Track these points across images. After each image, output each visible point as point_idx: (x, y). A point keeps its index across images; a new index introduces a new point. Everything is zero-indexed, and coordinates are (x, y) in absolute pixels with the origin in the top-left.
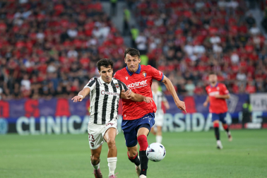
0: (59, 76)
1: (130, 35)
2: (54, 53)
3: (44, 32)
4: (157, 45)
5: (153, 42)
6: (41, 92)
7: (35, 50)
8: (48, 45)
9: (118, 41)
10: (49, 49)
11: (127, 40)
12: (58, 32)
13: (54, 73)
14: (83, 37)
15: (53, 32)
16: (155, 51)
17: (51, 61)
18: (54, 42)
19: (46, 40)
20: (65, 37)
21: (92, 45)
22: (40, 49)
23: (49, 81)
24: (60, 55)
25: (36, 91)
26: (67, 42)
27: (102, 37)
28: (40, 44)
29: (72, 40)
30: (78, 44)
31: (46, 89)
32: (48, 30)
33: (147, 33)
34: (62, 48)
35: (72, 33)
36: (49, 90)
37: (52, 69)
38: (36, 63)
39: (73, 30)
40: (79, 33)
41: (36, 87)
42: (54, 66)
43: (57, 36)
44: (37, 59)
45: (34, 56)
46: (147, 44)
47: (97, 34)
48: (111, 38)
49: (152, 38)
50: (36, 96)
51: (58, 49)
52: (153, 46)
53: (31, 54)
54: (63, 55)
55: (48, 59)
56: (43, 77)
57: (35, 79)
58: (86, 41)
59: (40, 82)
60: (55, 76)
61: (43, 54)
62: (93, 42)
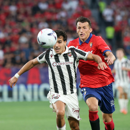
0: (31, 46)
1: (98, 7)
2: (26, 25)
3: (17, 5)
4: (123, 17)
5: (119, 14)
6: (14, 61)
7: (8, 22)
8: (20, 17)
9: (87, 13)
10: (21, 21)
11: (94, 12)
12: (30, 4)
13: (26, 43)
14: (53, 9)
15: (25, 5)
16: (121, 23)
17: (23, 32)
18: (26, 14)
19: (18, 13)
20: (36, 10)
21: (62, 17)
22: (13, 20)
23: (21, 51)
24: (31, 26)
25: (9, 60)
26: (39, 14)
27: (71, 9)
28: (13, 17)
29: (43, 12)
30: (48, 16)
31: (18, 58)
32: (20, 3)
33: (114, 6)
34: (34, 20)
35: (43, 6)
36: (21, 59)
37: (24, 39)
38: (9, 34)
39: (44, 3)
40: (50, 6)
41: (9, 57)
42: (26, 36)
43: (29, 9)
44: (9, 30)
45: (7, 27)
46: (114, 16)
47: (66, 6)
48: (80, 10)
49: (118, 11)
50: (9, 66)
51: (30, 21)
52: (119, 18)
53: (4, 25)
54: (35, 26)
55: (20, 30)
56: (15, 47)
57: (8, 49)
58: (56, 13)
59: (12, 52)
60: (27, 46)
61: (16, 25)
62: (63, 14)
